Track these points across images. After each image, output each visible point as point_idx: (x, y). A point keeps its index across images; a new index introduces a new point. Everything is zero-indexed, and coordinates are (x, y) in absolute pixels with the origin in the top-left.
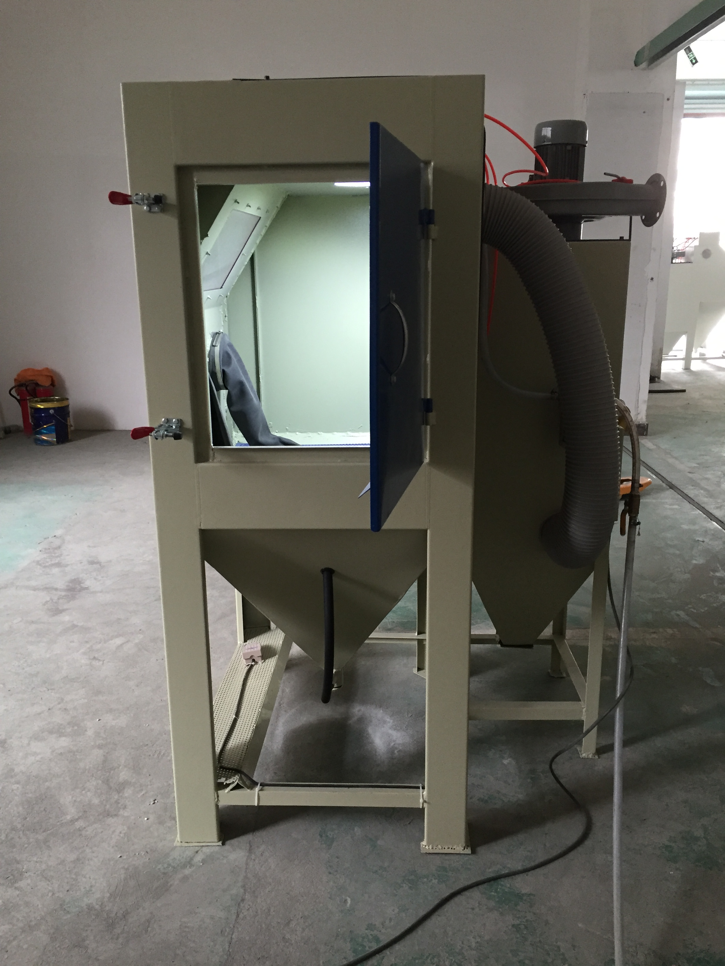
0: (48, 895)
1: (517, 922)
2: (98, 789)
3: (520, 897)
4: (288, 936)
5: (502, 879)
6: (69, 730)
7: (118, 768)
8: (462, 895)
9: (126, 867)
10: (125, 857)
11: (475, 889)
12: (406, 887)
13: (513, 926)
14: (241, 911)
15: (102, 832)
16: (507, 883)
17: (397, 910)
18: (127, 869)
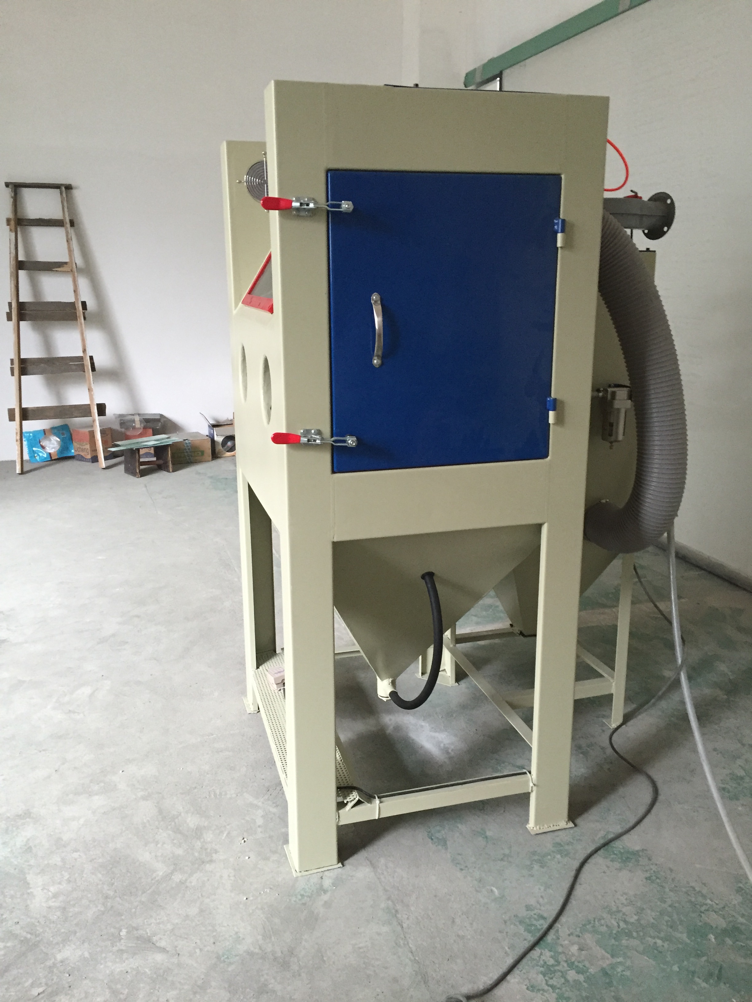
0: (196, 952)
1: (648, 875)
2: (173, 840)
3: (636, 854)
4: (461, 933)
5: (613, 842)
6: (96, 788)
7: (180, 815)
8: (589, 863)
9: (259, 906)
10: (251, 898)
11: (596, 855)
12: (536, 867)
13: (646, 878)
14: (402, 922)
15: (208, 880)
16: (617, 844)
17: (542, 888)
18: (262, 909)
